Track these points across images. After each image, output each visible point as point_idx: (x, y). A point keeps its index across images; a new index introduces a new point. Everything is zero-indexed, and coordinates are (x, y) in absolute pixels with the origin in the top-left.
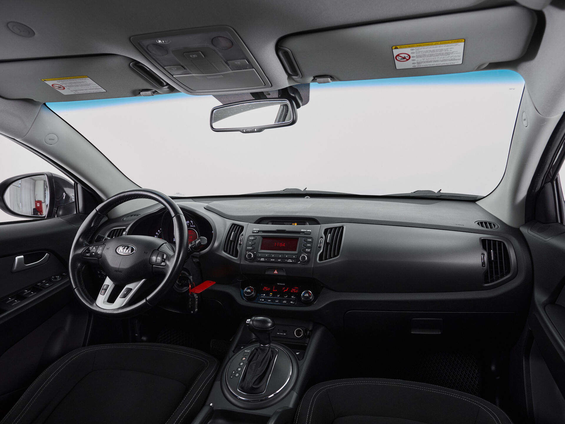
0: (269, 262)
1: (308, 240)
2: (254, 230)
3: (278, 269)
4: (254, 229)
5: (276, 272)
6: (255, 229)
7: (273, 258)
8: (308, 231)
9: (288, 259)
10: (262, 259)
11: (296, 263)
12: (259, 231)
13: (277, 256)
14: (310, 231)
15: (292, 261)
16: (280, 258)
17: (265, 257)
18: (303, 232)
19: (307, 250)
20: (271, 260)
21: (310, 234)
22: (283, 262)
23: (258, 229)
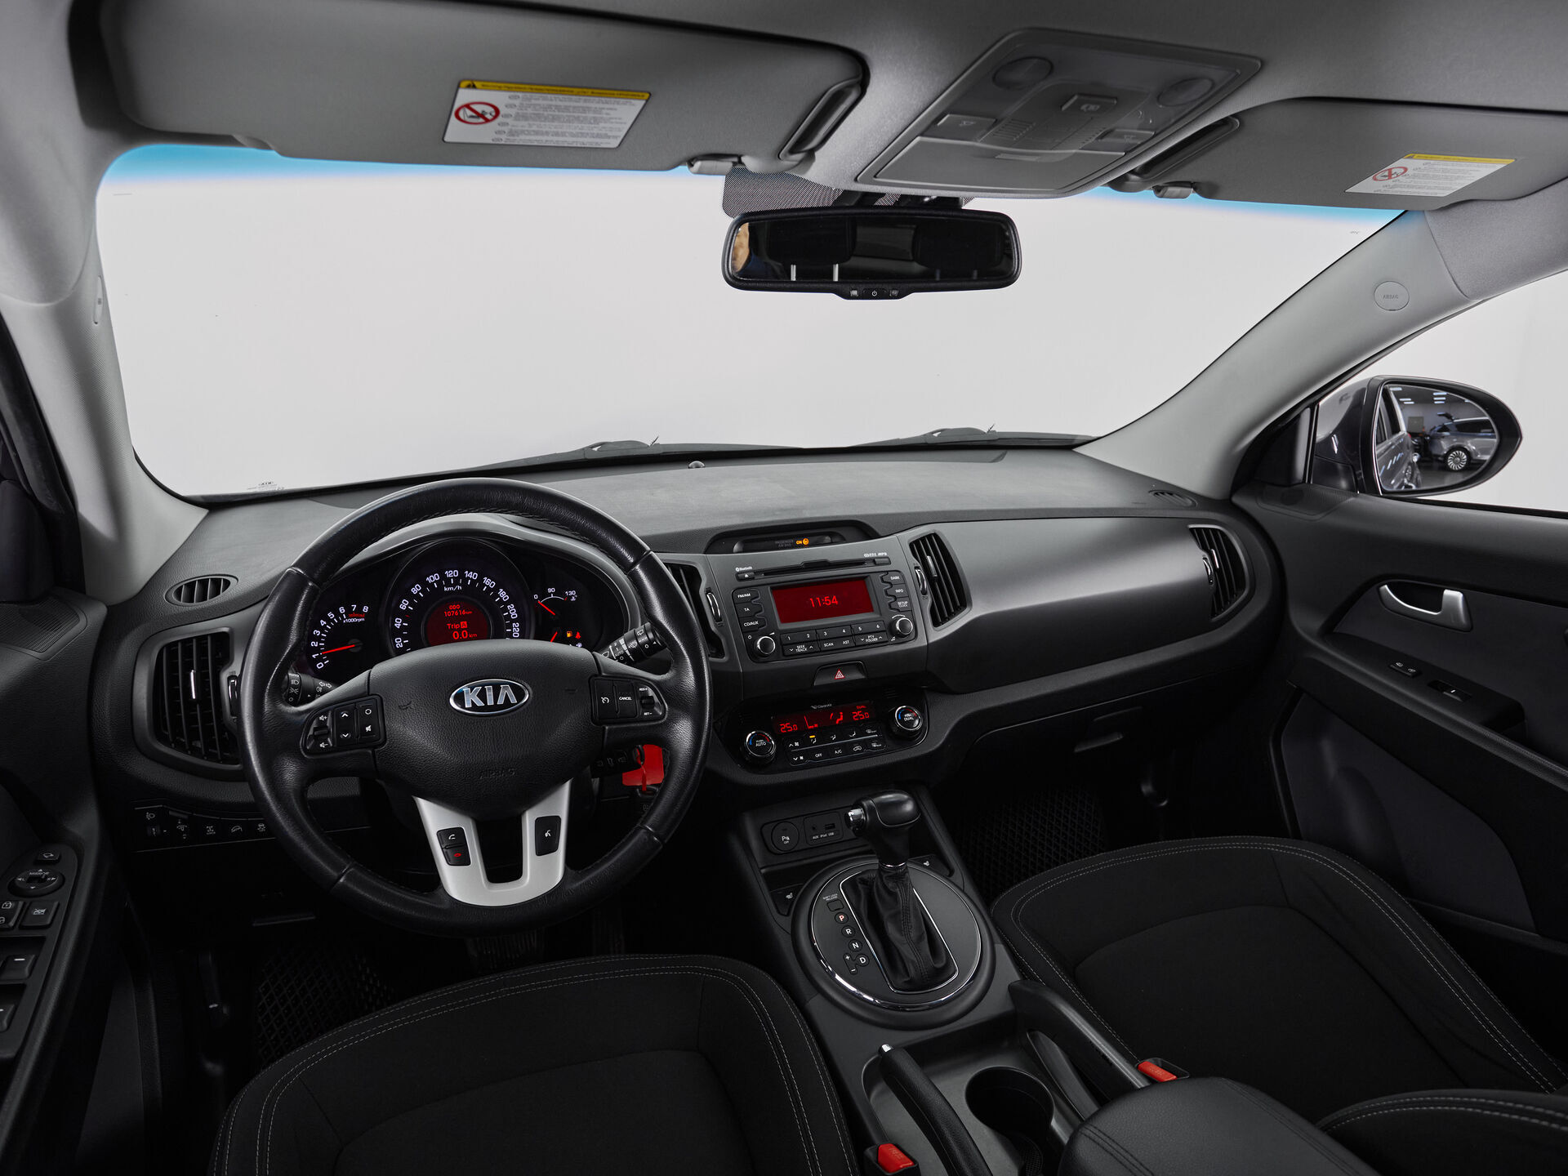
0: (821, 651)
1: (892, 578)
2: (738, 573)
3: (844, 666)
4: (738, 570)
5: (840, 675)
6: (741, 569)
7: (828, 640)
8: (880, 554)
9: (865, 634)
10: (801, 649)
11: (887, 642)
12: (757, 572)
13: (835, 633)
14: (886, 554)
15: (876, 639)
16: (845, 637)
17: (806, 642)
18: (873, 561)
19: (899, 603)
20: (825, 645)
21: (890, 563)
22: (856, 646)
23: (750, 568)
